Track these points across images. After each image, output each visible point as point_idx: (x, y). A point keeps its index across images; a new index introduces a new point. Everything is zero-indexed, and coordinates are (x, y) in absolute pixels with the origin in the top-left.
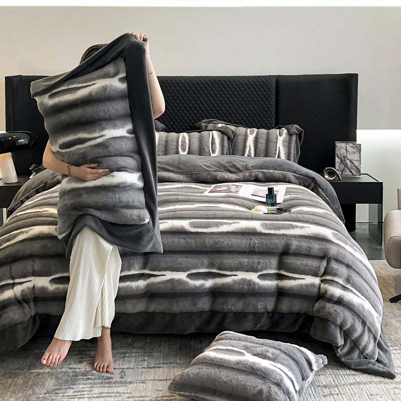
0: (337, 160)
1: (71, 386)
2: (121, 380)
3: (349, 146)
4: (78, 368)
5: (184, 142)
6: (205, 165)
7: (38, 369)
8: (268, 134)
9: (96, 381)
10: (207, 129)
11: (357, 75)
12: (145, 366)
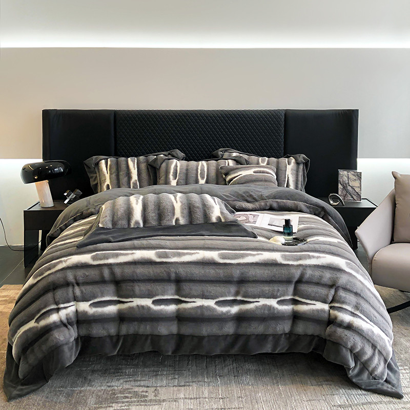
0: (340, 186)
1: (111, 405)
2: (155, 398)
3: (351, 174)
4: (115, 386)
5: (202, 170)
6: (224, 195)
7: (80, 387)
8: (278, 163)
9: (132, 399)
10: (224, 157)
11: (358, 110)
12: (176, 384)
